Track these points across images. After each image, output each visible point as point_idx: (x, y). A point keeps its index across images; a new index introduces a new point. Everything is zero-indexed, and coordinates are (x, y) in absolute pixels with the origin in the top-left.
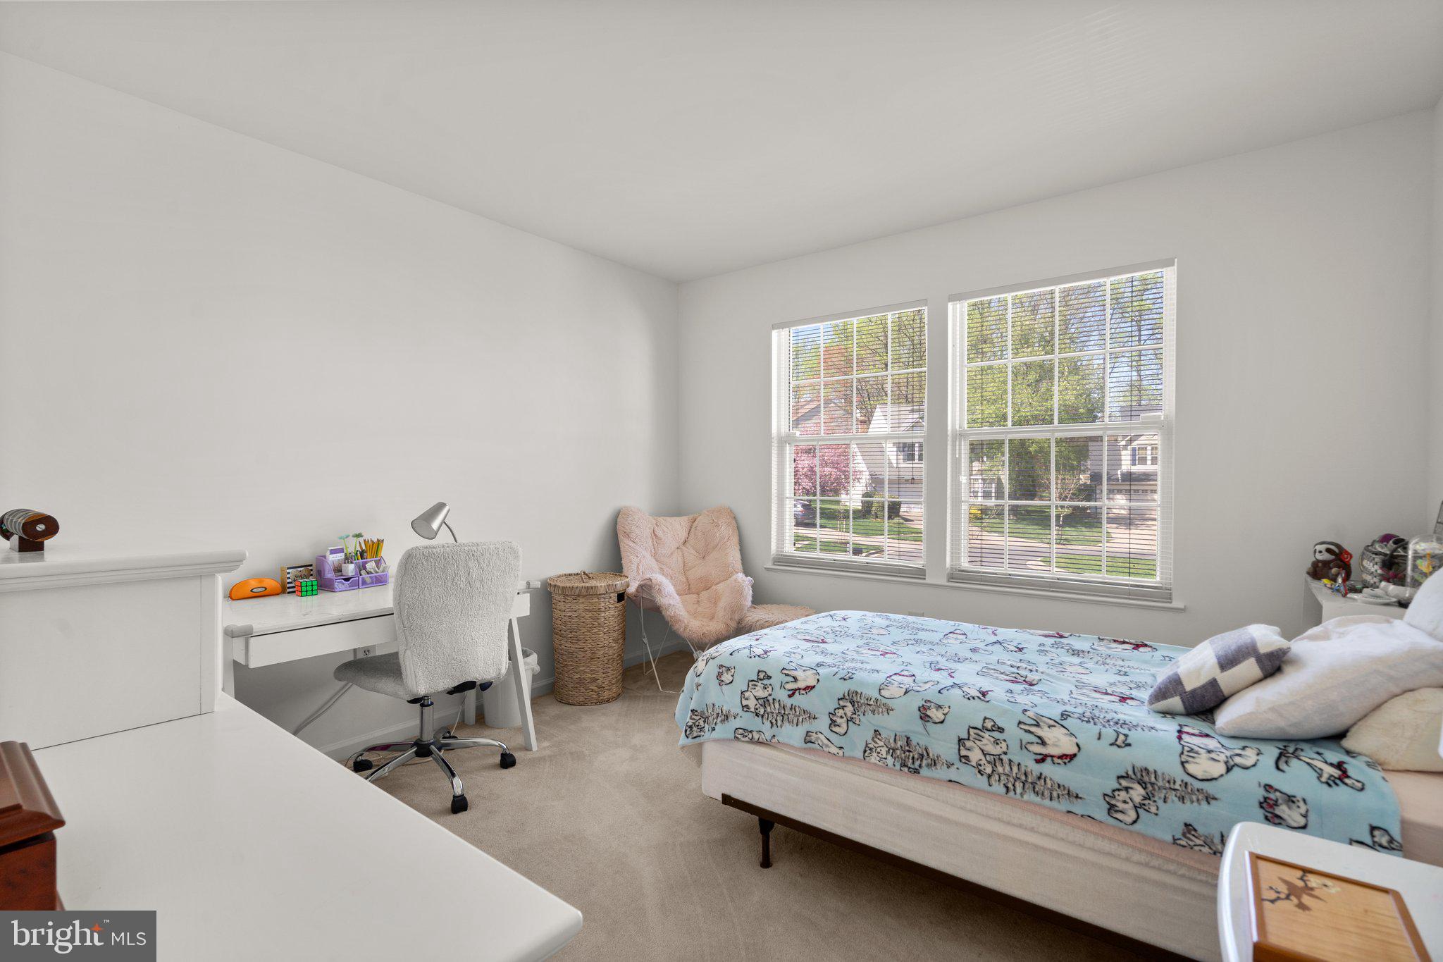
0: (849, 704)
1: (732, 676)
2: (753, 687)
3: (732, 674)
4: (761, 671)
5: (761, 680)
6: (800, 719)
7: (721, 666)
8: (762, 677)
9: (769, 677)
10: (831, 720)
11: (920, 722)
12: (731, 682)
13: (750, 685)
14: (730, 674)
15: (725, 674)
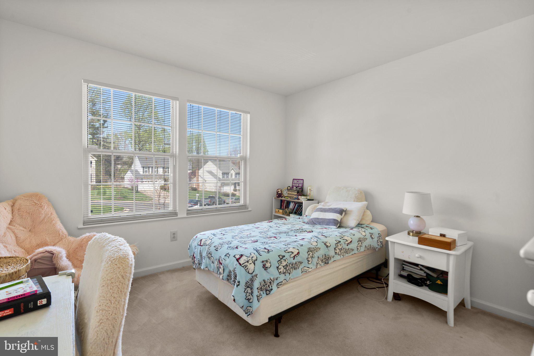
0: (311, 252)
1: (270, 263)
2: (281, 263)
3: (269, 262)
4: (280, 255)
5: (282, 259)
6: (299, 266)
7: (263, 262)
8: (282, 258)
9: (284, 256)
10: (308, 260)
11: (327, 248)
12: (271, 266)
13: (279, 263)
14: (269, 263)
15: (267, 264)
